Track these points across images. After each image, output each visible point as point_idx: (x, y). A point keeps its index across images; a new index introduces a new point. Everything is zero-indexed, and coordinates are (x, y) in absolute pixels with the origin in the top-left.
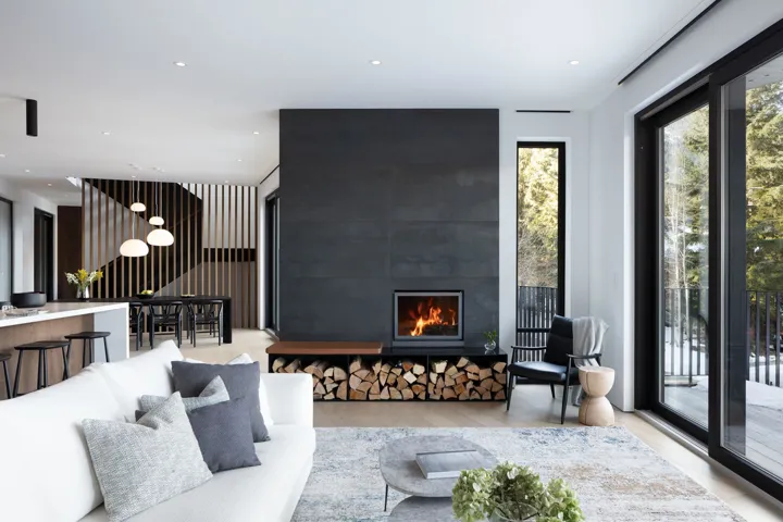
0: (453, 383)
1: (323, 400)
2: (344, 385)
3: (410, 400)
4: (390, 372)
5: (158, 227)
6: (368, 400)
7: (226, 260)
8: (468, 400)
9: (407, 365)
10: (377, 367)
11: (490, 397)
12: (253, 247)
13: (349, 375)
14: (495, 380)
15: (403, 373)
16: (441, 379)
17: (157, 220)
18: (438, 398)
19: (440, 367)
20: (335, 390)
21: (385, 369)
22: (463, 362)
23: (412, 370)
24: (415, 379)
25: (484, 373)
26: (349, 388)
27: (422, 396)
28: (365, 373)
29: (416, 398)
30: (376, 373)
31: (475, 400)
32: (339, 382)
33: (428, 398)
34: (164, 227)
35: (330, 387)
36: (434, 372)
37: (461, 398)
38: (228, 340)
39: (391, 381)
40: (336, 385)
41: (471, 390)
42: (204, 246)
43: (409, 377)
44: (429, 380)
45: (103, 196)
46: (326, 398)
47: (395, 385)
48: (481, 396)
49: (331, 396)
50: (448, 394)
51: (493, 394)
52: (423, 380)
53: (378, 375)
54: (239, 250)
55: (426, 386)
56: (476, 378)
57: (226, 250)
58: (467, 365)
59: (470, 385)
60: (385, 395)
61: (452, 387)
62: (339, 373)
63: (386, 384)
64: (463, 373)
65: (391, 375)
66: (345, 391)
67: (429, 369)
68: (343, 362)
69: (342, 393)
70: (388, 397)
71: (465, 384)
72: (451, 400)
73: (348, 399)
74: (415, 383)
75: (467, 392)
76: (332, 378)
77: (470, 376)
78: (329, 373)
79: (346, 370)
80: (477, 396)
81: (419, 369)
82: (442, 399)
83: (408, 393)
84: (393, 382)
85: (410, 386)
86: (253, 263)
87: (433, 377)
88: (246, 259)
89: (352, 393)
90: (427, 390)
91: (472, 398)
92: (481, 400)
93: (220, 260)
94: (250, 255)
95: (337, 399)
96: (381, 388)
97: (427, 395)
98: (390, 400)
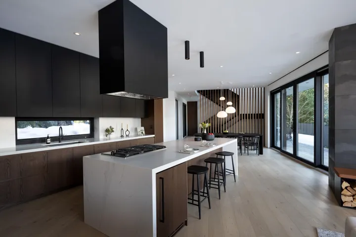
5: (230, 106)
7: (252, 118)
12: (263, 113)
17: (230, 103)
34: (233, 106)
38: (261, 153)
42: (240, 113)
54: (257, 114)
86: (263, 120)
88: (260, 118)
93: (249, 118)
94: (262, 116)
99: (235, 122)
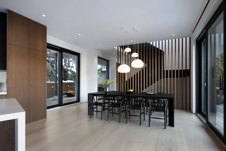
17: (136, 55)
54: (181, 71)
57: (174, 71)
86: (188, 78)
88: (184, 76)
99: (158, 80)
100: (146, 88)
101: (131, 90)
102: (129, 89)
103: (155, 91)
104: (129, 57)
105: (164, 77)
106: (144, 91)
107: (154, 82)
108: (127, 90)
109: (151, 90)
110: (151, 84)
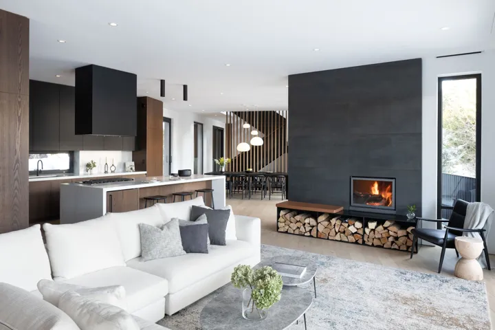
0: (380, 236)
1: (304, 235)
2: (315, 229)
3: (352, 243)
4: (341, 225)
6: (328, 239)
8: (390, 249)
9: (351, 221)
10: (333, 221)
11: (405, 249)
13: (318, 224)
14: (409, 238)
15: (349, 226)
16: (372, 232)
17: (255, 132)
18: (370, 244)
19: (372, 225)
20: (310, 231)
21: (338, 222)
22: (387, 224)
23: (354, 225)
24: (356, 230)
25: (401, 233)
26: (317, 231)
27: (361, 242)
28: (327, 223)
29: (356, 243)
30: (333, 224)
31: (395, 249)
32: (313, 227)
33: (364, 243)
34: (258, 136)
35: (308, 229)
36: (368, 228)
37: (385, 246)
39: (342, 230)
40: (311, 228)
41: (392, 242)
43: (352, 229)
44: (364, 232)
45: (239, 119)
46: (306, 234)
47: (344, 232)
48: (399, 247)
49: (308, 234)
50: (376, 242)
51: (408, 247)
52: (361, 232)
53: (334, 225)
55: (363, 236)
56: (395, 235)
58: (389, 226)
59: (391, 239)
60: (338, 237)
61: (379, 239)
62: (312, 221)
63: (339, 231)
64: (386, 231)
65: (342, 227)
66: (316, 232)
67: (366, 226)
68: (315, 215)
69: (314, 233)
70: (339, 239)
71: (388, 238)
72: (378, 246)
73: (317, 237)
74: (356, 233)
75: (389, 243)
76: (309, 224)
77: (391, 233)
78: (307, 221)
79: (316, 220)
80: (396, 247)
81: (358, 225)
82: (373, 245)
83: (351, 239)
84: (343, 230)
85: (353, 234)
87: (367, 231)
89: (319, 234)
90: (363, 238)
91: (393, 247)
92: (399, 250)
95: (311, 236)
96: (336, 233)
97: (364, 242)
98: (341, 241)
99: (277, 157)
100: (263, 167)
101: (251, 170)
102: (249, 168)
103: (274, 170)
104: (239, 127)
105: (284, 152)
106: (261, 170)
107: (274, 159)
108: (246, 169)
109: (269, 168)
110: (270, 162)
